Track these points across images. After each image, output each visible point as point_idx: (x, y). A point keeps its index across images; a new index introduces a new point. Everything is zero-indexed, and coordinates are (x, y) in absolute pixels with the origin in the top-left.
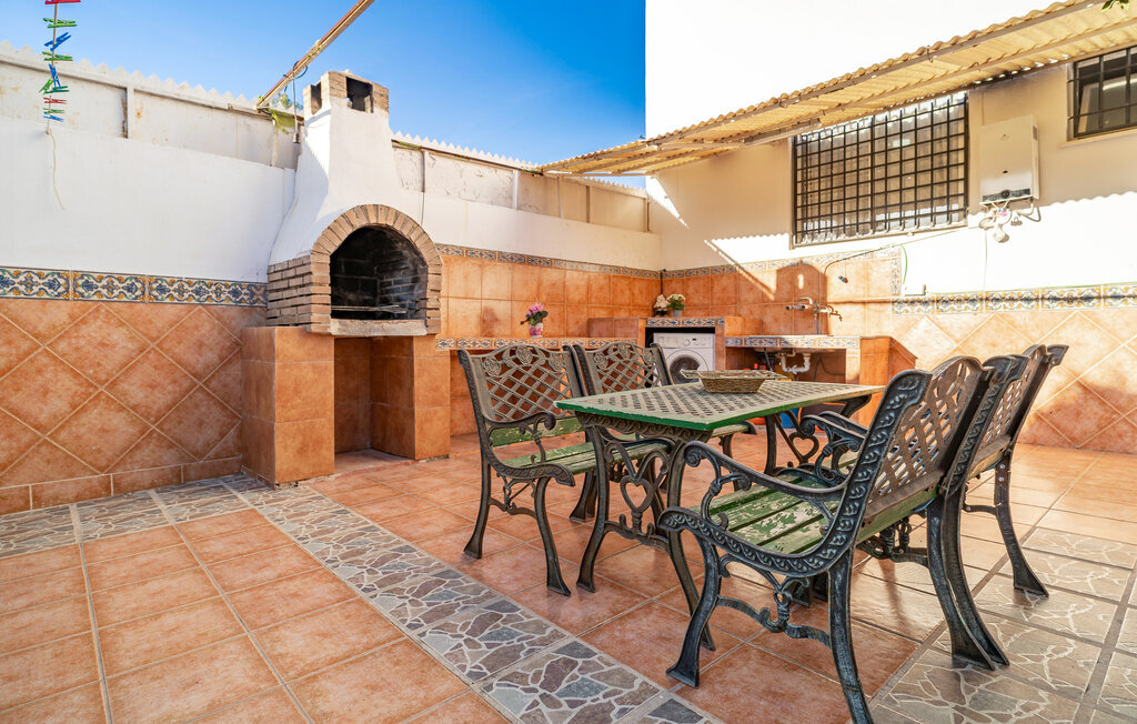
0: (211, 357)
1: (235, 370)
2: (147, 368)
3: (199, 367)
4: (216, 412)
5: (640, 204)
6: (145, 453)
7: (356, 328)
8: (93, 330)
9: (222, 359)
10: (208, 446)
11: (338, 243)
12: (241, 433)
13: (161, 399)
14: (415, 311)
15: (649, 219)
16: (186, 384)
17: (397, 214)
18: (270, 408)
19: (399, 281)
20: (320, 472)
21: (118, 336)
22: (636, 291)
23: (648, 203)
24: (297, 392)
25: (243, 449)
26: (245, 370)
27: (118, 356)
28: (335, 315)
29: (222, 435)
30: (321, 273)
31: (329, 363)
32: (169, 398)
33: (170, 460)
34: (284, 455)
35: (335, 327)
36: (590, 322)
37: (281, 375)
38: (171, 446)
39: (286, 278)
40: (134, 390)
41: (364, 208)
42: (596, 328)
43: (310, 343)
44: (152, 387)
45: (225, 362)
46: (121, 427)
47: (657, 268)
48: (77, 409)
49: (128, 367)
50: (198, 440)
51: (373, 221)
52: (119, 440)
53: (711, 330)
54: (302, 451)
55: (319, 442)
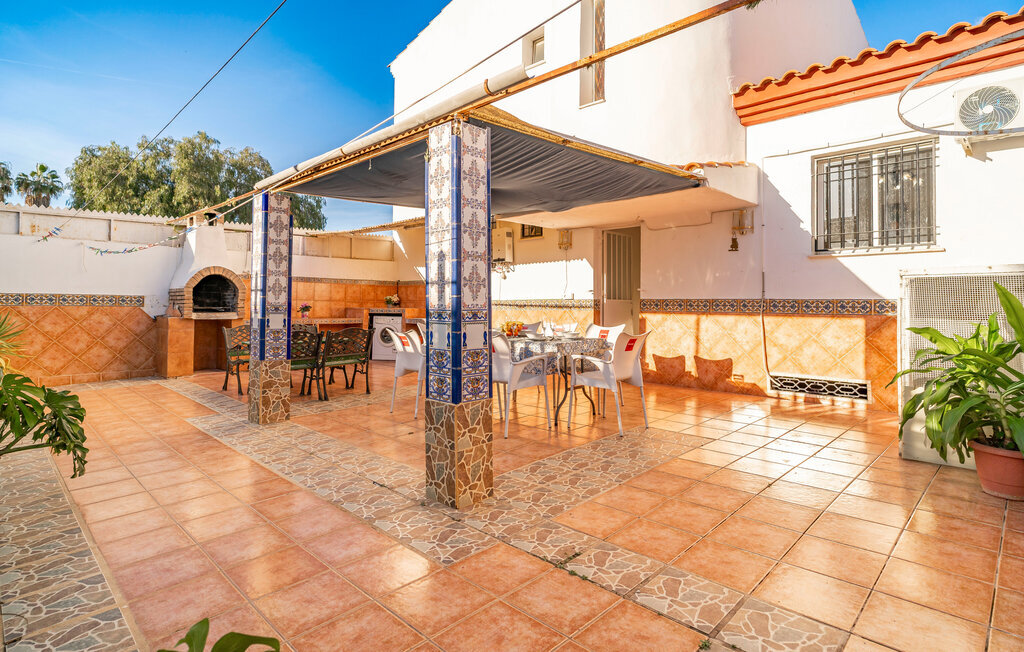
0: (143, 327)
1: (153, 333)
2: (116, 331)
3: (138, 332)
4: (144, 350)
5: (388, 244)
6: (114, 366)
7: (204, 316)
8: (96, 317)
9: (148, 328)
10: (141, 364)
11: (197, 283)
12: (155, 359)
13: (121, 344)
14: (233, 309)
15: (393, 255)
16: (132, 338)
17: (224, 269)
18: (166, 348)
19: (228, 295)
20: (186, 374)
21: (106, 320)
22: (379, 293)
23: (393, 244)
24: (178, 342)
25: (155, 366)
26: (157, 333)
27: (105, 327)
28: (195, 311)
29: (147, 360)
30: (189, 295)
31: (192, 330)
32: (125, 344)
33: (124, 369)
34: (171, 366)
35: (194, 316)
36: (346, 310)
37: (170, 334)
38: (125, 363)
39: (174, 296)
40: (111, 340)
41: (208, 268)
42: (349, 313)
43: (184, 323)
44: (118, 339)
45: (149, 330)
46: (106, 354)
47: (395, 280)
48: (89, 347)
49: (109, 331)
50: (137, 361)
51: (213, 273)
52: (104, 360)
53: (400, 315)
54: (179, 365)
55: (186, 362)
